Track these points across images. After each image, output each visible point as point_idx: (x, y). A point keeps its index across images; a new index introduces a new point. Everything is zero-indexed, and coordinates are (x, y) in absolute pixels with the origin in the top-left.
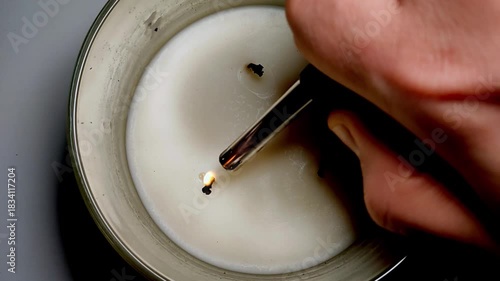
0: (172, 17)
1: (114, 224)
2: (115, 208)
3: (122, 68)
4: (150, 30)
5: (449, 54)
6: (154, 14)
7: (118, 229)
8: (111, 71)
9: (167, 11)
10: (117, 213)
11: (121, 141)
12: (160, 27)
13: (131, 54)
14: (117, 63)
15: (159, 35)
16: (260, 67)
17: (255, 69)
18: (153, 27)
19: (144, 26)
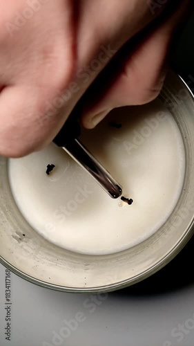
0: (16, 225)
1: (153, 262)
2: (142, 262)
3: (50, 258)
4: (24, 239)
5: (46, 53)
6: (13, 236)
7: (156, 260)
8: (51, 265)
9: (12, 228)
10: (145, 261)
11: (98, 258)
12: (22, 232)
13: (40, 252)
14: (46, 261)
15: (27, 233)
16: (49, 166)
17: (50, 169)
18: (22, 237)
19: (22, 243)
